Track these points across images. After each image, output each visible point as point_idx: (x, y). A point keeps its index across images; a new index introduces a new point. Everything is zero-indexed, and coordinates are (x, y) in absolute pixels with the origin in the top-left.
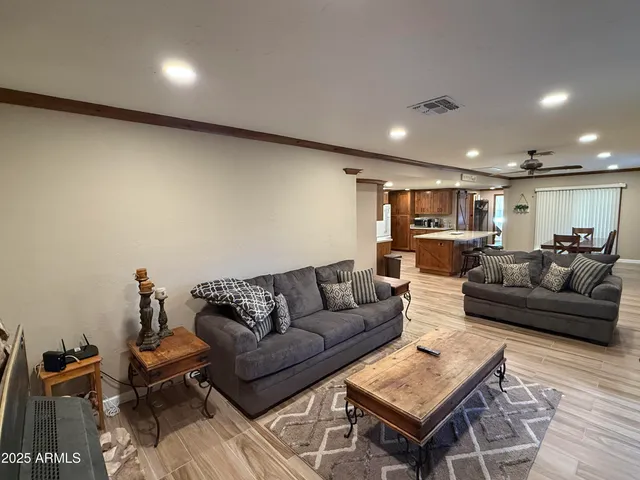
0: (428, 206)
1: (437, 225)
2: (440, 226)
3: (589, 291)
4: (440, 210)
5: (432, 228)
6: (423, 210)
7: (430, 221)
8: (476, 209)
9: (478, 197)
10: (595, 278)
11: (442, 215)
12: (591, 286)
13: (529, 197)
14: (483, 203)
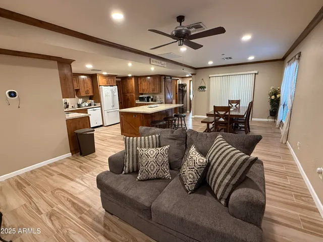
0: (146, 88)
1: (152, 100)
2: (155, 101)
3: (225, 196)
4: (153, 90)
5: (150, 102)
6: (143, 90)
7: (148, 98)
8: (179, 89)
9: (180, 82)
10: (233, 177)
11: (155, 94)
12: (229, 190)
13: (206, 80)
14: (183, 86)
